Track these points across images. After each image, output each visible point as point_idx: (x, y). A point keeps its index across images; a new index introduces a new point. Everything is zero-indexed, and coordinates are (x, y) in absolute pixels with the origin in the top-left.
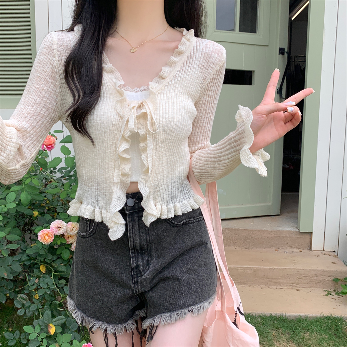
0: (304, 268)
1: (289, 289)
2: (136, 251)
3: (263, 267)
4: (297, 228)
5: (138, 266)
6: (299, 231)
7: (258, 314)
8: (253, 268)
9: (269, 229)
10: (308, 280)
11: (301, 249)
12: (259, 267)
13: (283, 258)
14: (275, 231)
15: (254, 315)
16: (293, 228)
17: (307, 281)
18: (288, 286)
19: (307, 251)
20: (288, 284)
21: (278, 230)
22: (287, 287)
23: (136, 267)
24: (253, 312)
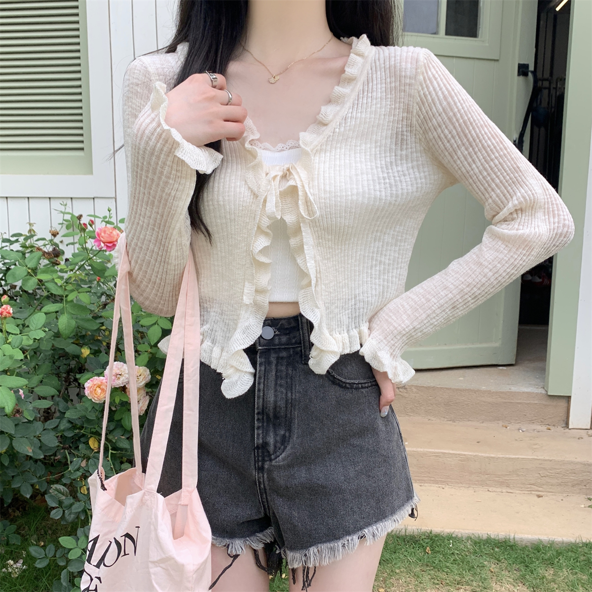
0: (551, 459)
1: (524, 494)
2: (265, 418)
3: (477, 454)
4: (544, 389)
5: (265, 445)
6: (546, 393)
7: (467, 535)
8: (459, 455)
9: (493, 388)
10: (558, 480)
11: (549, 425)
12: (470, 454)
13: (516, 440)
14: (504, 392)
15: (460, 535)
16: (538, 388)
17: (556, 481)
18: (523, 489)
19: (560, 429)
20: (522, 486)
21: (510, 390)
22: (521, 491)
23: (262, 446)
24: (457, 531)
